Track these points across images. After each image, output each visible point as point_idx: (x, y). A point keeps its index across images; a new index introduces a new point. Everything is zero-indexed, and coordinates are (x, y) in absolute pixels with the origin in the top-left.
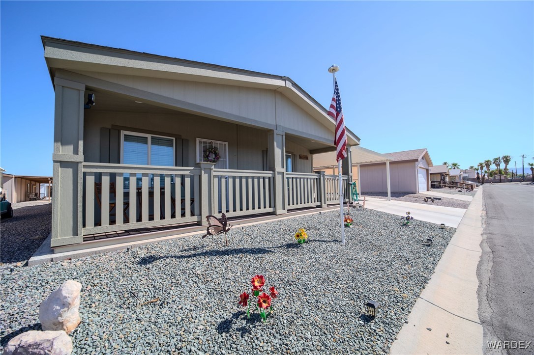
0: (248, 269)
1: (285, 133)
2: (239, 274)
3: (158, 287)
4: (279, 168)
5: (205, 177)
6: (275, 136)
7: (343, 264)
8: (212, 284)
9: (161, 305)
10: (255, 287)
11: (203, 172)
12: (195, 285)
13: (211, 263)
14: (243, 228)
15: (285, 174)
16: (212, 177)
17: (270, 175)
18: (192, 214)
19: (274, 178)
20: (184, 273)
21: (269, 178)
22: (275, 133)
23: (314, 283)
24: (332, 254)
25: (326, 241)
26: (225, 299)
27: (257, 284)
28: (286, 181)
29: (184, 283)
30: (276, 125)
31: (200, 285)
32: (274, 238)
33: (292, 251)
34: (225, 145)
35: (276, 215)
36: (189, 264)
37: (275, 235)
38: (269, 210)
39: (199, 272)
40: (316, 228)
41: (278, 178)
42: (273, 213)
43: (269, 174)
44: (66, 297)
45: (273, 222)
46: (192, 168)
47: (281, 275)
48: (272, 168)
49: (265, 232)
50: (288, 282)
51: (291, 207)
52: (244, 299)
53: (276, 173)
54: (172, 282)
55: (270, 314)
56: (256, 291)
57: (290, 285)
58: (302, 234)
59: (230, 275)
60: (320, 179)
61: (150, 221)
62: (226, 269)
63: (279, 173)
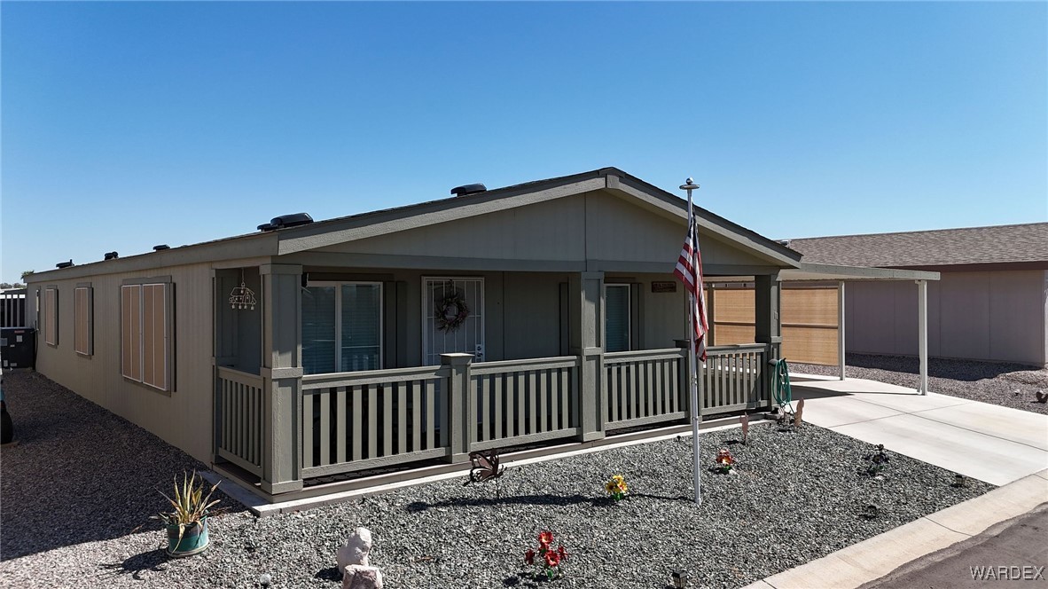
0: (532, 532)
1: (606, 273)
2: (520, 537)
3: (425, 545)
4: (589, 348)
5: (457, 381)
6: (583, 283)
7: (673, 533)
8: (488, 546)
9: (437, 562)
10: (542, 544)
11: (454, 371)
12: (467, 546)
13: (481, 522)
14: (520, 469)
15: (602, 358)
16: (469, 379)
17: (572, 364)
18: (437, 445)
19: (579, 368)
20: (450, 532)
21: (569, 370)
22: (583, 278)
23: (619, 553)
24: (663, 520)
25: (664, 498)
26: (506, 561)
27: (544, 541)
28: (604, 371)
29: (454, 543)
30: (586, 261)
31: (473, 545)
32: (573, 488)
33: (598, 511)
34: (479, 283)
35: (583, 442)
36: (452, 522)
37: (575, 484)
38: (568, 432)
39: (469, 531)
40: (655, 474)
41: (589, 368)
42: (577, 439)
43: (569, 361)
44: (364, 542)
45: (575, 457)
46: (438, 367)
47: (576, 540)
48: (575, 349)
49: (559, 477)
50: (584, 548)
51: (616, 424)
52: (530, 557)
53: (584, 358)
54: (439, 542)
55: (558, 576)
56: (544, 550)
57: (587, 552)
58: (618, 485)
59: (509, 537)
60: (686, 359)
61: (380, 458)
62: (503, 529)
63: (589, 358)
